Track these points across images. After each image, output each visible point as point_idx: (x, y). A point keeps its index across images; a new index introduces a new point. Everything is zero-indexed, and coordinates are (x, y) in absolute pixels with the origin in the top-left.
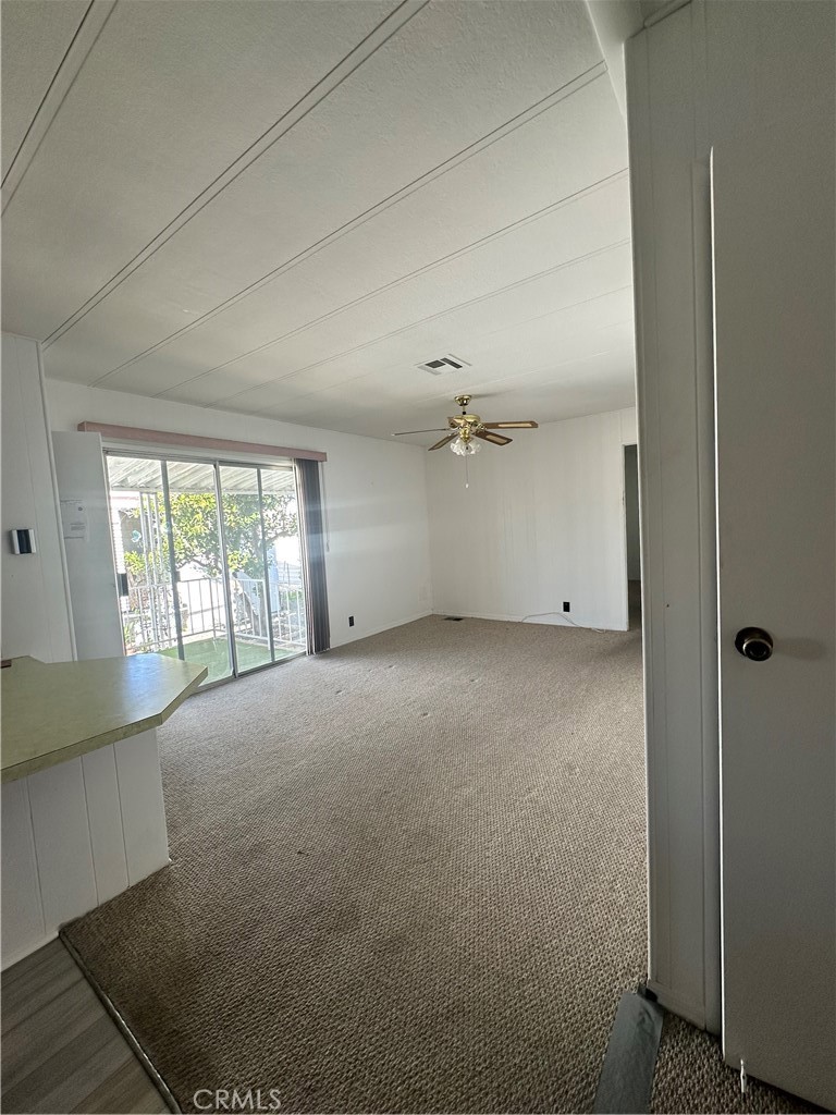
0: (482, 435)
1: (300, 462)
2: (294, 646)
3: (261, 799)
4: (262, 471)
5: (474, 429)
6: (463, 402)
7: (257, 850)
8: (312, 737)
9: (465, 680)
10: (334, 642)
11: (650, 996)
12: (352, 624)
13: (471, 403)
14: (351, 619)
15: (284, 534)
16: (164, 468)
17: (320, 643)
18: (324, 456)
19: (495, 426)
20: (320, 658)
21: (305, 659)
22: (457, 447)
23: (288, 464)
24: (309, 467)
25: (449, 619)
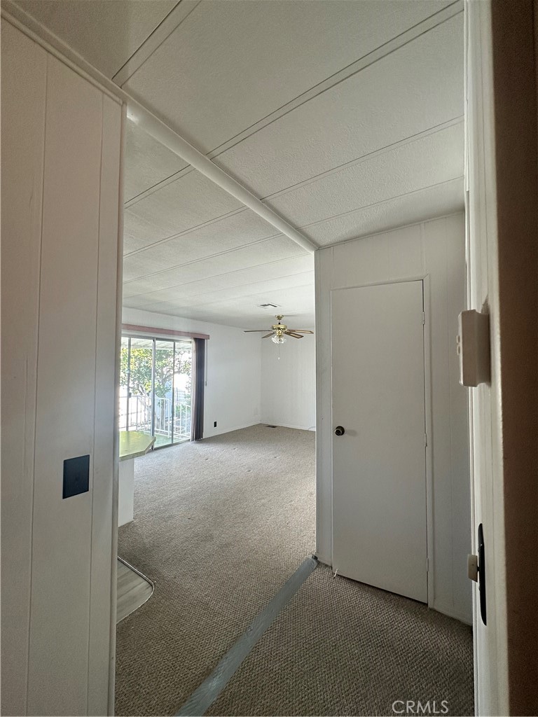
0: (289, 333)
1: (196, 339)
2: (182, 437)
3: (171, 501)
4: (176, 343)
5: (284, 331)
6: (279, 318)
7: (170, 517)
8: (193, 478)
9: (272, 457)
10: (205, 436)
11: (316, 558)
12: (215, 426)
13: (283, 319)
14: (215, 423)
15: (179, 372)
16: (130, 341)
17: (198, 436)
18: (208, 337)
19: (294, 331)
20: (197, 443)
21: (189, 443)
22: (275, 339)
23: (190, 340)
24: (200, 343)
25: (269, 426)
